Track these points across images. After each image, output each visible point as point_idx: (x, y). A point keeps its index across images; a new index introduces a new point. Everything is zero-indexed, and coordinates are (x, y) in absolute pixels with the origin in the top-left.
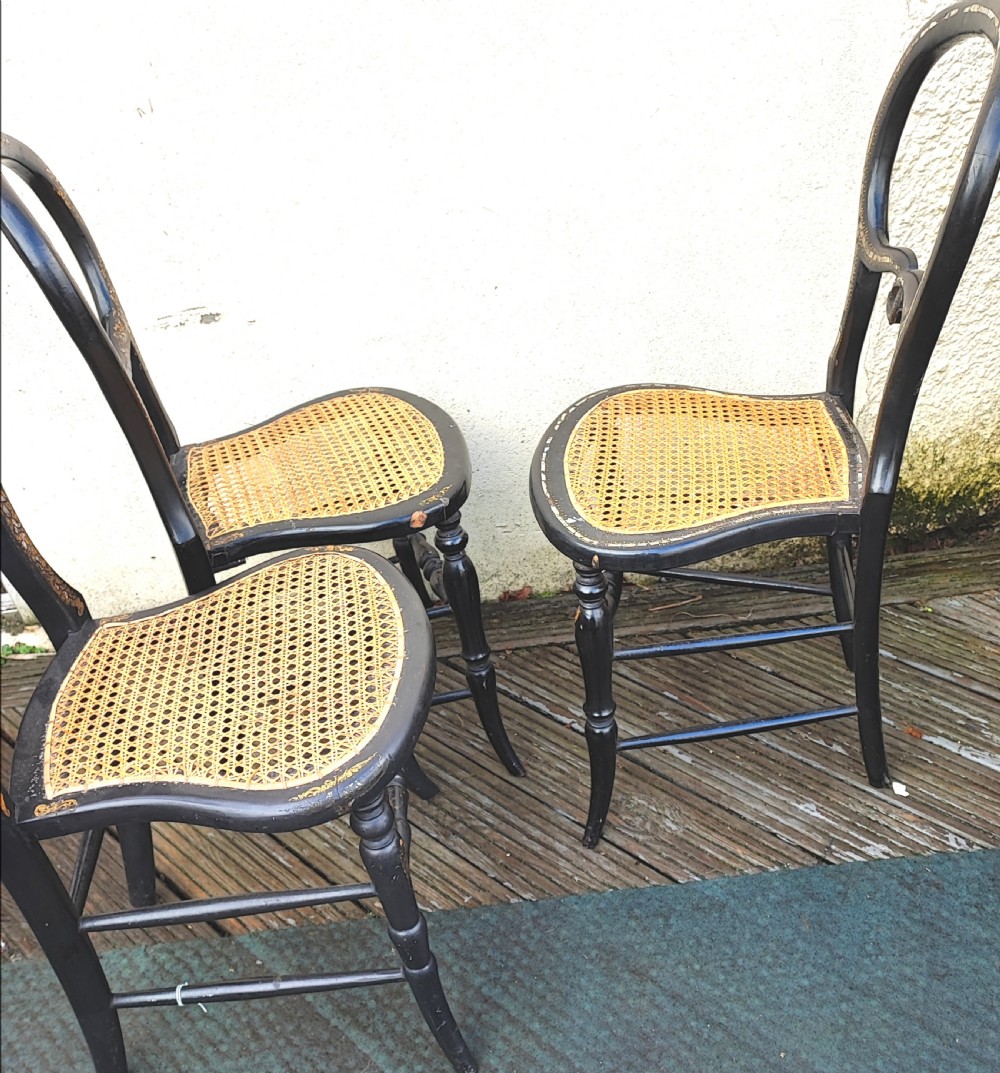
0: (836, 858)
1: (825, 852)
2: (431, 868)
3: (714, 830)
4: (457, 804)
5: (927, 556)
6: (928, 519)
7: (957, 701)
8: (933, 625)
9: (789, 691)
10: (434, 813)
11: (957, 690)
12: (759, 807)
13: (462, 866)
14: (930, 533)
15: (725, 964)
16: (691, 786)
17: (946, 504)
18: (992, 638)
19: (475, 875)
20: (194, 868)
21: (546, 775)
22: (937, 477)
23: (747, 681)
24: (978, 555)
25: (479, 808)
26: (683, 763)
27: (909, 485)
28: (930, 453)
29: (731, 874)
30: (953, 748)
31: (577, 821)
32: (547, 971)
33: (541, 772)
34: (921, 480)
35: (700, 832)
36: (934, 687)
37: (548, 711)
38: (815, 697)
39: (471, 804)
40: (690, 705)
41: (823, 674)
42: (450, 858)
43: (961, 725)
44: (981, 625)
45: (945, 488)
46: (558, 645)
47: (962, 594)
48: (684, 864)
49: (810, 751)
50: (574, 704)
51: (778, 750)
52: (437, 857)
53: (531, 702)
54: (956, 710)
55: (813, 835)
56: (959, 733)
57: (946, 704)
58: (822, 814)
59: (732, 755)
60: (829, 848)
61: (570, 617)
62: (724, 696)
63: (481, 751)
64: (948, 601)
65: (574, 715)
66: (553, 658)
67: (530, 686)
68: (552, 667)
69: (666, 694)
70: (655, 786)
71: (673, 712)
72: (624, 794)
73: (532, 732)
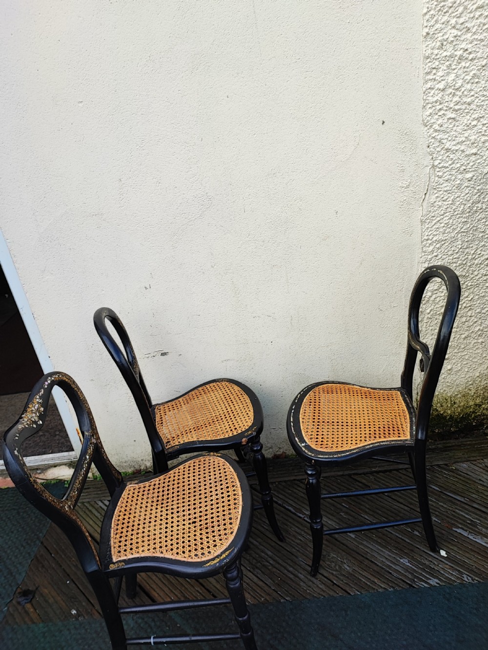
0: (417, 585)
1: (412, 582)
3: (365, 570)
4: (257, 554)
5: (452, 442)
6: (451, 427)
7: (467, 512)
8: (455, 475)
9: (396, 505)
10: (248, 558)
11: (467, 507)
12: (384, 560)
13: (261, 583)
14: (453, 432)
15: (371, 633)
16: (355, 549)
17: (458, 420)
18: (481, 482)
19: (266, 588)
20: (151, 581)
21: (294, 542)
22: (453, 410)
23: (377, 499)
24: (474, 442)
25: (266, 556)
26: (351, 538)
27: (442, 412)
28: (449, 400)
29: (373, 592)
30: (465, 534)
31: (307, 563)
32: (297, 634)
33: (292, 540)
34: (446, 411)
35: (359, 571)
36: (457, 505)
37: (294, 511)
38: (406, 508)
39: (263, 554)
40: (353, 510)
41: (409, 497)
42: (255, 579)
43: (469, 523)
44: (476, 476)
45: (457, 414)
46: (298, 480)
47: (467, 461)
48: (353, 586)
49: (405, 534)
50: (305, 508)
51: (391, 533)
52: (249, 579)
53: (287, 507)
54: (467, 516)
55: (407, 574)
56: (468, 527)
57: (462, 513)
58: (411, 564)
59: (372, 534)
60: (414, 580)
62: (368, 506)
63: (267, 530)
64: (462, 464)
65: (305, 513)
66: (296, 486)
67: (286, 500)
68: (295, 490)
69: (343, 504)
70: (340, 549)
71: (346, 513)
72: (327, 552)
73: (288, 521)
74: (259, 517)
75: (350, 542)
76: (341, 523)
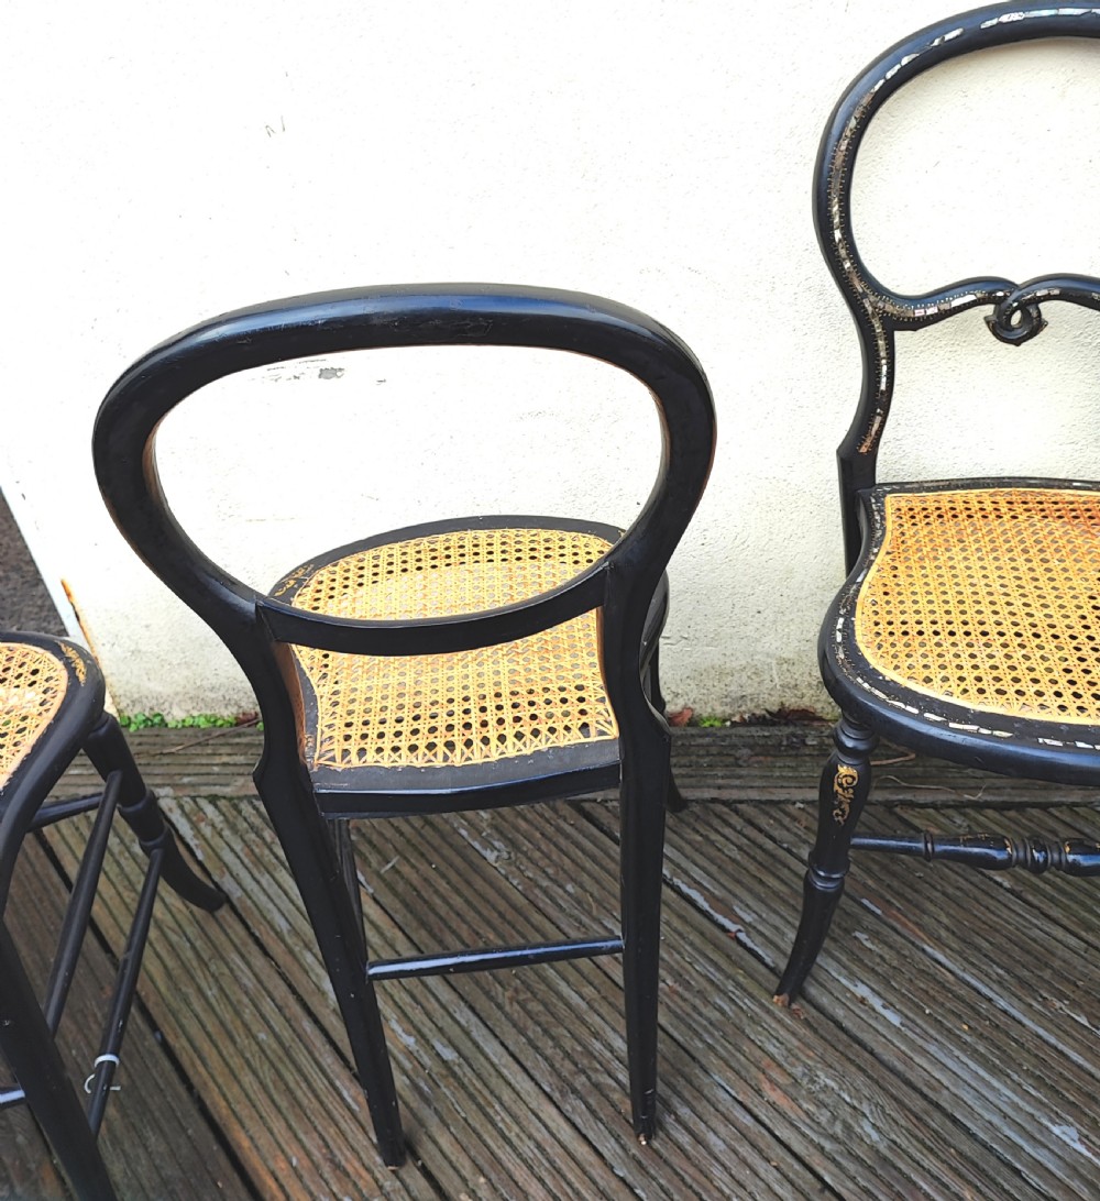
2: (539, 1146)
3: (931, 1150)
4: (580, 1041)
10: (549, 1052)
12: (996, 1120)
13: (582, 1150)
16: (900, 1066)
19: (597, 1171)
20: (236, 1089)
21: (700, 1014)
23: (977, 900)
25: (608, 1054)
26: (889, 1024)
31: (740, 1098)
33: (695, 1008)
35: (912, 1151)
37: (705, 906)
38: (1073, 941)
39: (598, 1045)
40: (898, 926)
41: (1082, 904)
42: (566, 1133)
46: (725, 803)
49: (1065, 1032)
50: (742, 901)
51: (1020, 1022)
52: (548, 1128)
53: (684, 888)
58: (1089, 1149)
59: (958, 1023)
61: (740, 762)
62: (945, 920)
65: (742, 920)
66: (716, 822)
67: (685, 864)
68: (714, 836)
69: (865, 902)
70: (849, 1059)
71: (875, 935)
72: (805, 1065)
73: (684, 938)
74: (595, 912)
75: (884, 1040)
76: (855, 968)
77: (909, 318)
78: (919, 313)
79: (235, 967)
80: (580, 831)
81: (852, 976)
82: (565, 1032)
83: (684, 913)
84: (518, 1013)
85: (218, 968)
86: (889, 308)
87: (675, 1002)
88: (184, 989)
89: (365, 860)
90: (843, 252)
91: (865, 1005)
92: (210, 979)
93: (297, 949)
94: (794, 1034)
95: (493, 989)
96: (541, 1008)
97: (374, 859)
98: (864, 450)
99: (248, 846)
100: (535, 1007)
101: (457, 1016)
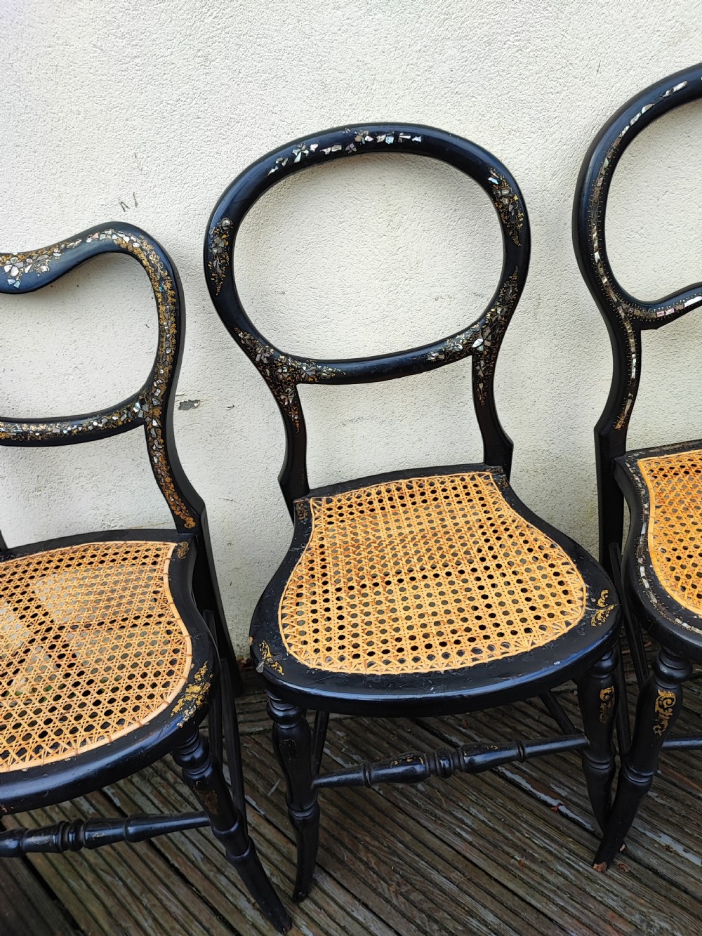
4: (459, 921)
21: (548, 881)
25: (484, 929)
33: (542, 876)
37: (529, 787)
39: (474, 922)
40: (677, 782)
50: (554, 779)
53: (508, 774)
63: (470, 843)
65: (560, 795)
66: (518, 715)
70: (672, 901)
71: (662, 791)
72: (641, 913)
73: (519, 818)
74: (445, 806)
75: (693, 880)
76: (656, 823)
77: (652, 319)
78: (660, 314)
79: (163, 898)
80: (418, 737)
81: (655, 829)
82: (445, 914)
83: (514, 796)
84: (404, 904)
85: (149, 900)
86: (637, 312)
87: (527, 875)
88: (124, 924)
89: (253, 787)
90: (601, 271)
91: (671, 852)
92: (145, 912)
93: (211, 875)
94: (624, 886)
95: (379, 885)
96: (422, 897)
97: (260, 785)
98: (619, 426)
99: (156, 789)
100: (415, 896)
101: (355, 914)
